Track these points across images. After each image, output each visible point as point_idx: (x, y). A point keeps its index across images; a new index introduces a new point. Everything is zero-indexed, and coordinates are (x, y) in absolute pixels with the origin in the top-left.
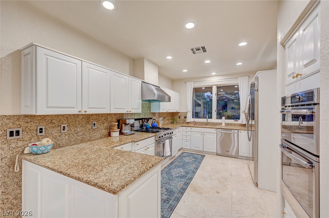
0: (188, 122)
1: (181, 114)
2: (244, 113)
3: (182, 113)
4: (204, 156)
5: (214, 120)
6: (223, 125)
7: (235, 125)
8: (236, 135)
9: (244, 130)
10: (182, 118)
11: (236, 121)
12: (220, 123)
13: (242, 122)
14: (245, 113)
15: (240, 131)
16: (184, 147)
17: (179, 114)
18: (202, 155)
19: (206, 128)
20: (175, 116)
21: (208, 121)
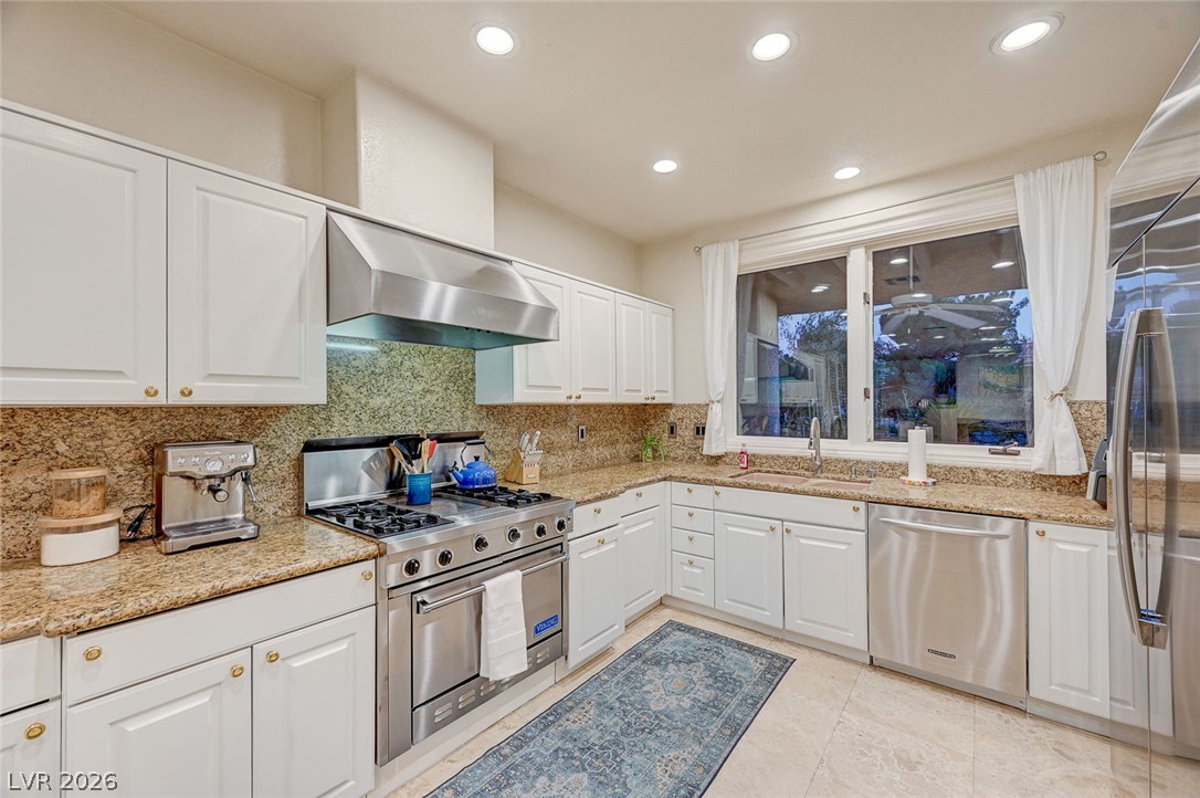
0: (714, 452)
1: (680, 415)
2: (1061, 405)
3: (683, 406)
4: (787, 663)
5: (860, 444)
6: (917, 475)
7: (995, 477)
8: (1004, 550)
9: (1070, 521)
10: (686, 433)
11: (1005, 453)
12: (893, 466)
13: (1052, 457)
14: (1071, 404)
15: (1034, 526)
16: (680, 592)
17: (673, 416)
18: (774, 656)
19: (796, 492)
20: (652, 422)
21: (823, 453)
